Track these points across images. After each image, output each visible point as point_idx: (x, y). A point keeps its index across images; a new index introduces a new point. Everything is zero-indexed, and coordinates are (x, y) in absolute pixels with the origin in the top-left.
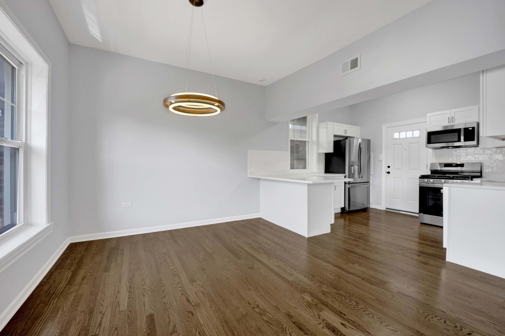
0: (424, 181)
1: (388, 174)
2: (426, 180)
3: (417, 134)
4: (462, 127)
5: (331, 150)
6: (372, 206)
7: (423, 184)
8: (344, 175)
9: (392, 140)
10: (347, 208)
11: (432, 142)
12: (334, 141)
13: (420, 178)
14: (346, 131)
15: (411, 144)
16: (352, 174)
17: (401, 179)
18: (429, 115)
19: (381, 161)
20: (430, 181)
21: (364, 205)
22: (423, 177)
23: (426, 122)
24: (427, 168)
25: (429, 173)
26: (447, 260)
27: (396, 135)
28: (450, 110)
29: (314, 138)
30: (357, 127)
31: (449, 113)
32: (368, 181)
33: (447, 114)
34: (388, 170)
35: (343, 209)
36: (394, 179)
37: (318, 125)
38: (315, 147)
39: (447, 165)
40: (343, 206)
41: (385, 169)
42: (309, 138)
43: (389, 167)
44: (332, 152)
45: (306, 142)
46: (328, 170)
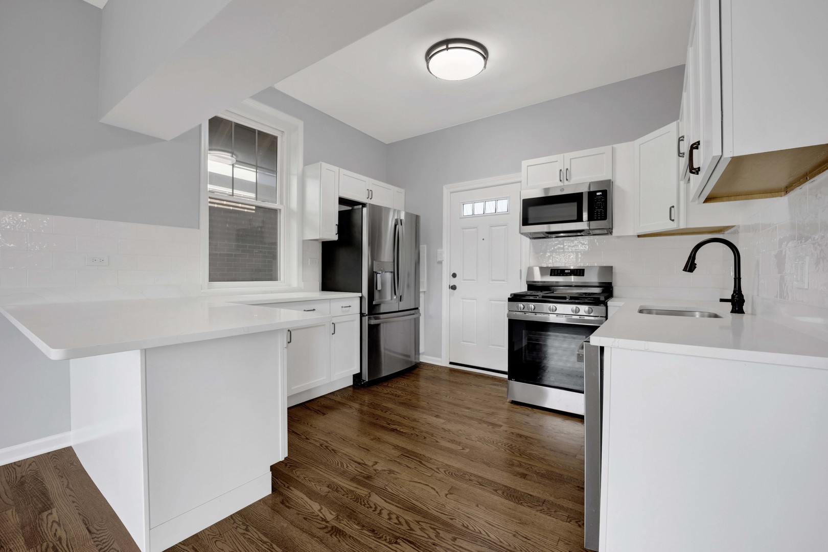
0: (518, 307)
1: (453, 290)
2: (521, 305)
3: (503, 206)
4: (584, 189)
5: (333, 236)
6: (423, 359)
7: (514, 313)
8: (360, 295)
9: (461, 218)
10: (365, 377)
11: (530, 222)
12: (339, 212)
13: (510, 300)
14: (370, 194)
15: (493, 228)
16: (379, 291)
17: (475, 301)
18: (525, 163)
19: (440, 263)
20: (528, 308)
21: (409, 356)
22: (515, 298)
23: (521, 182)
24: (521, 278)
25: (523, 289)
27: (467, 210)
28: (562, 155)
29: (294, 204)
30: (396, 189)
31: (561, 160)
32: (417, 307)
33: (557, 161)
34: (454, 282)
35: (357, 377)
36: (464, 300)
37: (303, 171)
38: (295, 225)
39: (556, 272)
40: (358, 371)
41: (447, 281)
42: (282, 203)
43: (454, 275)
44: (336, 238)
45: (275, 211)
46: (328, 284)
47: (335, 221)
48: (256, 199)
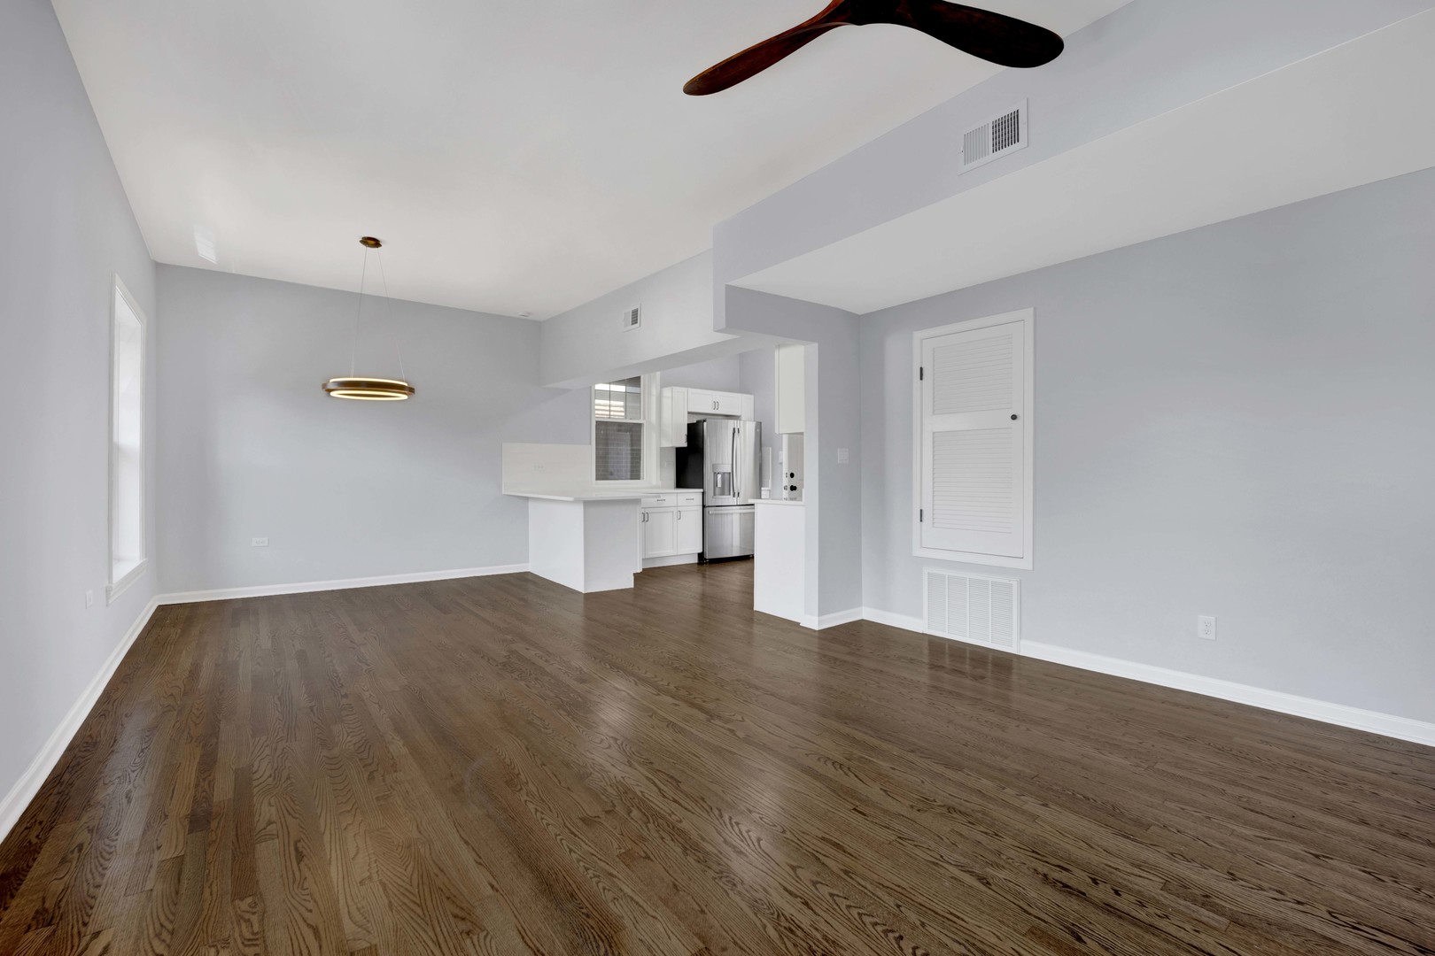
1: (791, 490)
5: (684, 444)
8: (702, 490)
10: (708, 556)
12: (688, 425)
14: (716, 404)
19: (781, 464)
21: (743, 549)
26: (755, 609)
29: (654, 418)
30: (745, 396)
34: (794, 482)
35: (700, 556)
37: (660, 392)
38: (654, 436)
40: (701, 551)
41: (786, 480)
42: (644, 418)
43: (792, 475)
44: (685, 445)
45: (640, 425)
46: (681, 483)
47: (685, 431)
48: (626, 418)
